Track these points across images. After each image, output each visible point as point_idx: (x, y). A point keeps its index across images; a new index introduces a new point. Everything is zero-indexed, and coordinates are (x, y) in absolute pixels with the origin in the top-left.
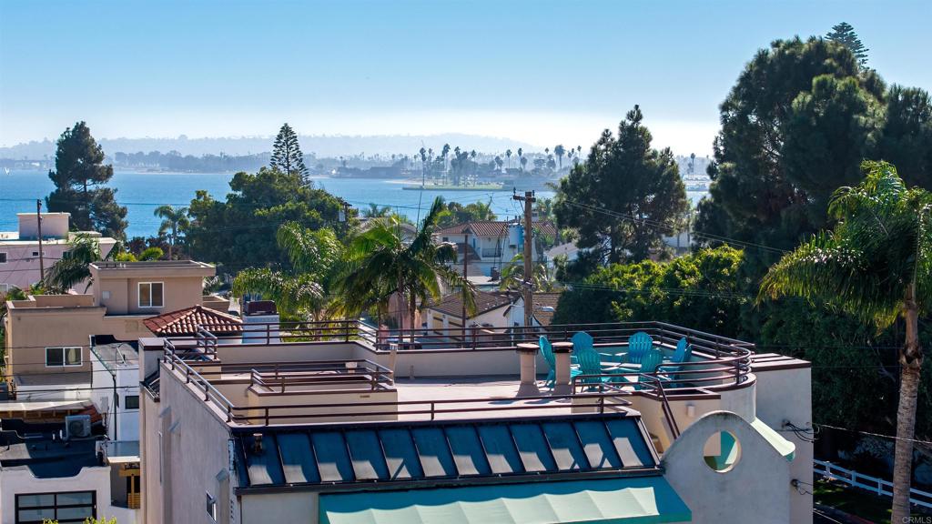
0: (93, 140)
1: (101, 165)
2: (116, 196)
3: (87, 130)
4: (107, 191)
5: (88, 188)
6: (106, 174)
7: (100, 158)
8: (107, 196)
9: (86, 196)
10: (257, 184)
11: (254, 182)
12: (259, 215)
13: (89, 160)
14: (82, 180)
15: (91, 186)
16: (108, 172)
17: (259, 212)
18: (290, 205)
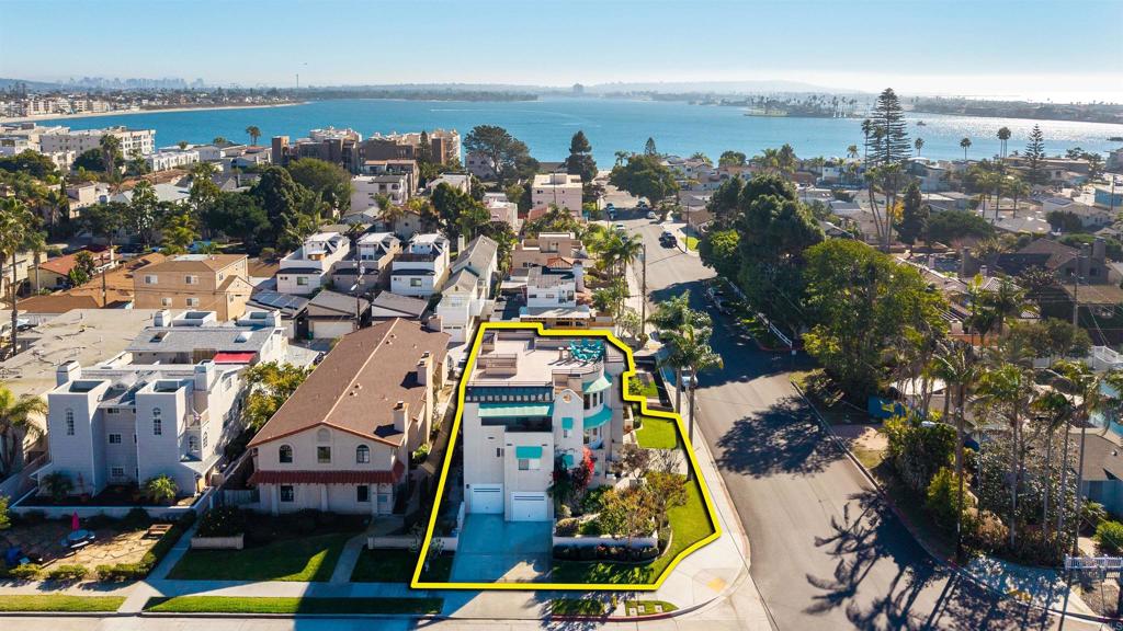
1: (587, 146)
2: (593, 157)
7: (587, 144)
8: (589, 157)
9: (582, 157)
13: (583, 144)
14: (581, 151)
15: (584, 154)
16: (590, 149)
17: (636, 173)
18: (647, 171)
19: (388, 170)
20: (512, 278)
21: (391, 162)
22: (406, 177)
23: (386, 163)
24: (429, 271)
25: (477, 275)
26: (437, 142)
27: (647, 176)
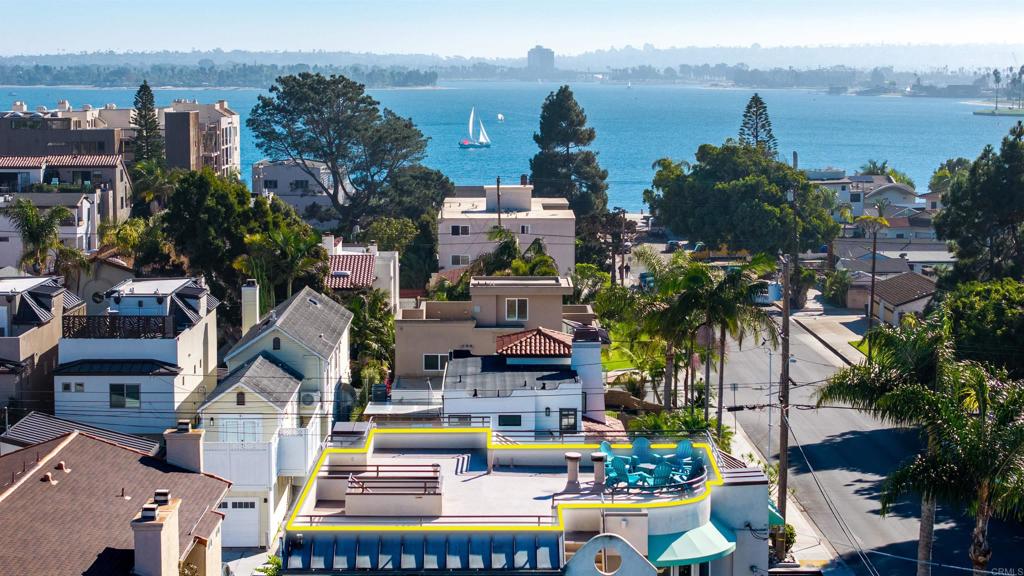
0: (576, 104)
1: (584, 128)
2: (598, 159)
3: (571, 93)
4: (588, 154)
5: (571, 151)
6: (587, 136)
7: (582, 123)
8: (589, 159)
9: (569, 158)
10: (720, 156)
11: (718, 155)
12: (719, 190)
13: (571, 124)
14: (565, 142)
15: (574, 149)
16: (591, 135)
17: (719, 185)
18: (750, 179)
19: (48, 178)
20: (395, 394)
21: (55, 160)
22: (97, 196)
23: (43, 163)
24: (162, 364)
25: (299, 376)
26: (179, 122)
27: (751, 191)
